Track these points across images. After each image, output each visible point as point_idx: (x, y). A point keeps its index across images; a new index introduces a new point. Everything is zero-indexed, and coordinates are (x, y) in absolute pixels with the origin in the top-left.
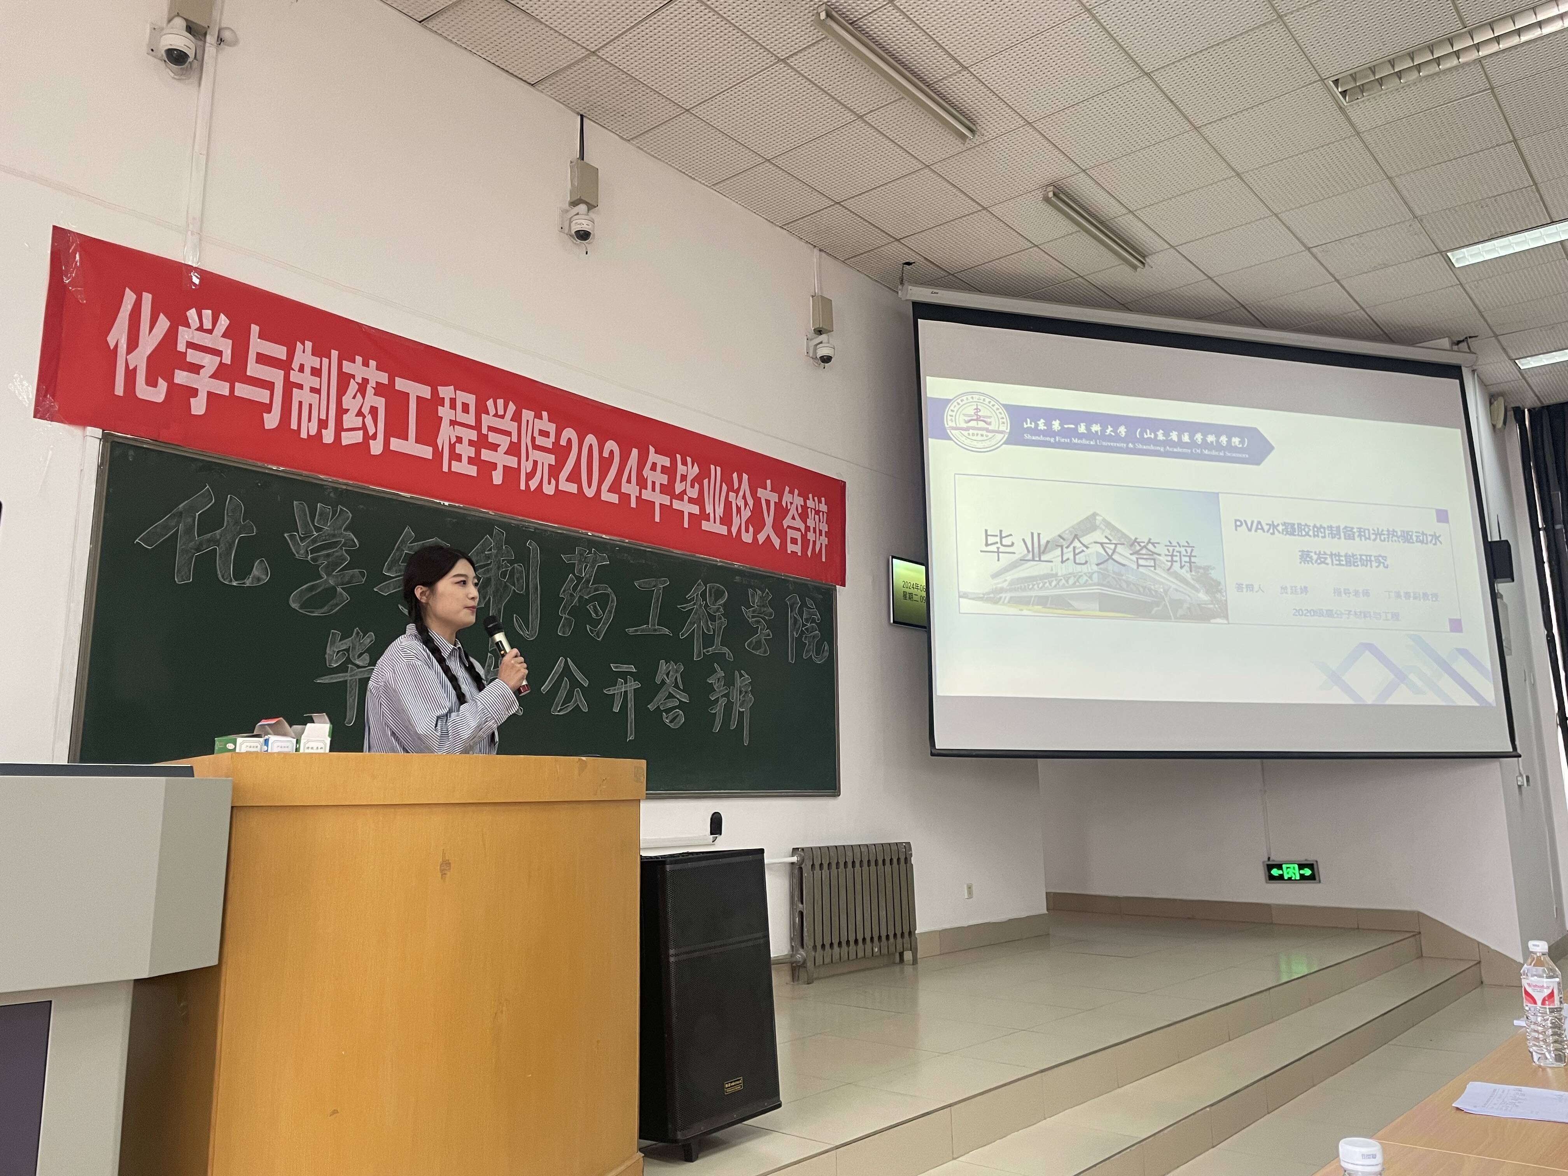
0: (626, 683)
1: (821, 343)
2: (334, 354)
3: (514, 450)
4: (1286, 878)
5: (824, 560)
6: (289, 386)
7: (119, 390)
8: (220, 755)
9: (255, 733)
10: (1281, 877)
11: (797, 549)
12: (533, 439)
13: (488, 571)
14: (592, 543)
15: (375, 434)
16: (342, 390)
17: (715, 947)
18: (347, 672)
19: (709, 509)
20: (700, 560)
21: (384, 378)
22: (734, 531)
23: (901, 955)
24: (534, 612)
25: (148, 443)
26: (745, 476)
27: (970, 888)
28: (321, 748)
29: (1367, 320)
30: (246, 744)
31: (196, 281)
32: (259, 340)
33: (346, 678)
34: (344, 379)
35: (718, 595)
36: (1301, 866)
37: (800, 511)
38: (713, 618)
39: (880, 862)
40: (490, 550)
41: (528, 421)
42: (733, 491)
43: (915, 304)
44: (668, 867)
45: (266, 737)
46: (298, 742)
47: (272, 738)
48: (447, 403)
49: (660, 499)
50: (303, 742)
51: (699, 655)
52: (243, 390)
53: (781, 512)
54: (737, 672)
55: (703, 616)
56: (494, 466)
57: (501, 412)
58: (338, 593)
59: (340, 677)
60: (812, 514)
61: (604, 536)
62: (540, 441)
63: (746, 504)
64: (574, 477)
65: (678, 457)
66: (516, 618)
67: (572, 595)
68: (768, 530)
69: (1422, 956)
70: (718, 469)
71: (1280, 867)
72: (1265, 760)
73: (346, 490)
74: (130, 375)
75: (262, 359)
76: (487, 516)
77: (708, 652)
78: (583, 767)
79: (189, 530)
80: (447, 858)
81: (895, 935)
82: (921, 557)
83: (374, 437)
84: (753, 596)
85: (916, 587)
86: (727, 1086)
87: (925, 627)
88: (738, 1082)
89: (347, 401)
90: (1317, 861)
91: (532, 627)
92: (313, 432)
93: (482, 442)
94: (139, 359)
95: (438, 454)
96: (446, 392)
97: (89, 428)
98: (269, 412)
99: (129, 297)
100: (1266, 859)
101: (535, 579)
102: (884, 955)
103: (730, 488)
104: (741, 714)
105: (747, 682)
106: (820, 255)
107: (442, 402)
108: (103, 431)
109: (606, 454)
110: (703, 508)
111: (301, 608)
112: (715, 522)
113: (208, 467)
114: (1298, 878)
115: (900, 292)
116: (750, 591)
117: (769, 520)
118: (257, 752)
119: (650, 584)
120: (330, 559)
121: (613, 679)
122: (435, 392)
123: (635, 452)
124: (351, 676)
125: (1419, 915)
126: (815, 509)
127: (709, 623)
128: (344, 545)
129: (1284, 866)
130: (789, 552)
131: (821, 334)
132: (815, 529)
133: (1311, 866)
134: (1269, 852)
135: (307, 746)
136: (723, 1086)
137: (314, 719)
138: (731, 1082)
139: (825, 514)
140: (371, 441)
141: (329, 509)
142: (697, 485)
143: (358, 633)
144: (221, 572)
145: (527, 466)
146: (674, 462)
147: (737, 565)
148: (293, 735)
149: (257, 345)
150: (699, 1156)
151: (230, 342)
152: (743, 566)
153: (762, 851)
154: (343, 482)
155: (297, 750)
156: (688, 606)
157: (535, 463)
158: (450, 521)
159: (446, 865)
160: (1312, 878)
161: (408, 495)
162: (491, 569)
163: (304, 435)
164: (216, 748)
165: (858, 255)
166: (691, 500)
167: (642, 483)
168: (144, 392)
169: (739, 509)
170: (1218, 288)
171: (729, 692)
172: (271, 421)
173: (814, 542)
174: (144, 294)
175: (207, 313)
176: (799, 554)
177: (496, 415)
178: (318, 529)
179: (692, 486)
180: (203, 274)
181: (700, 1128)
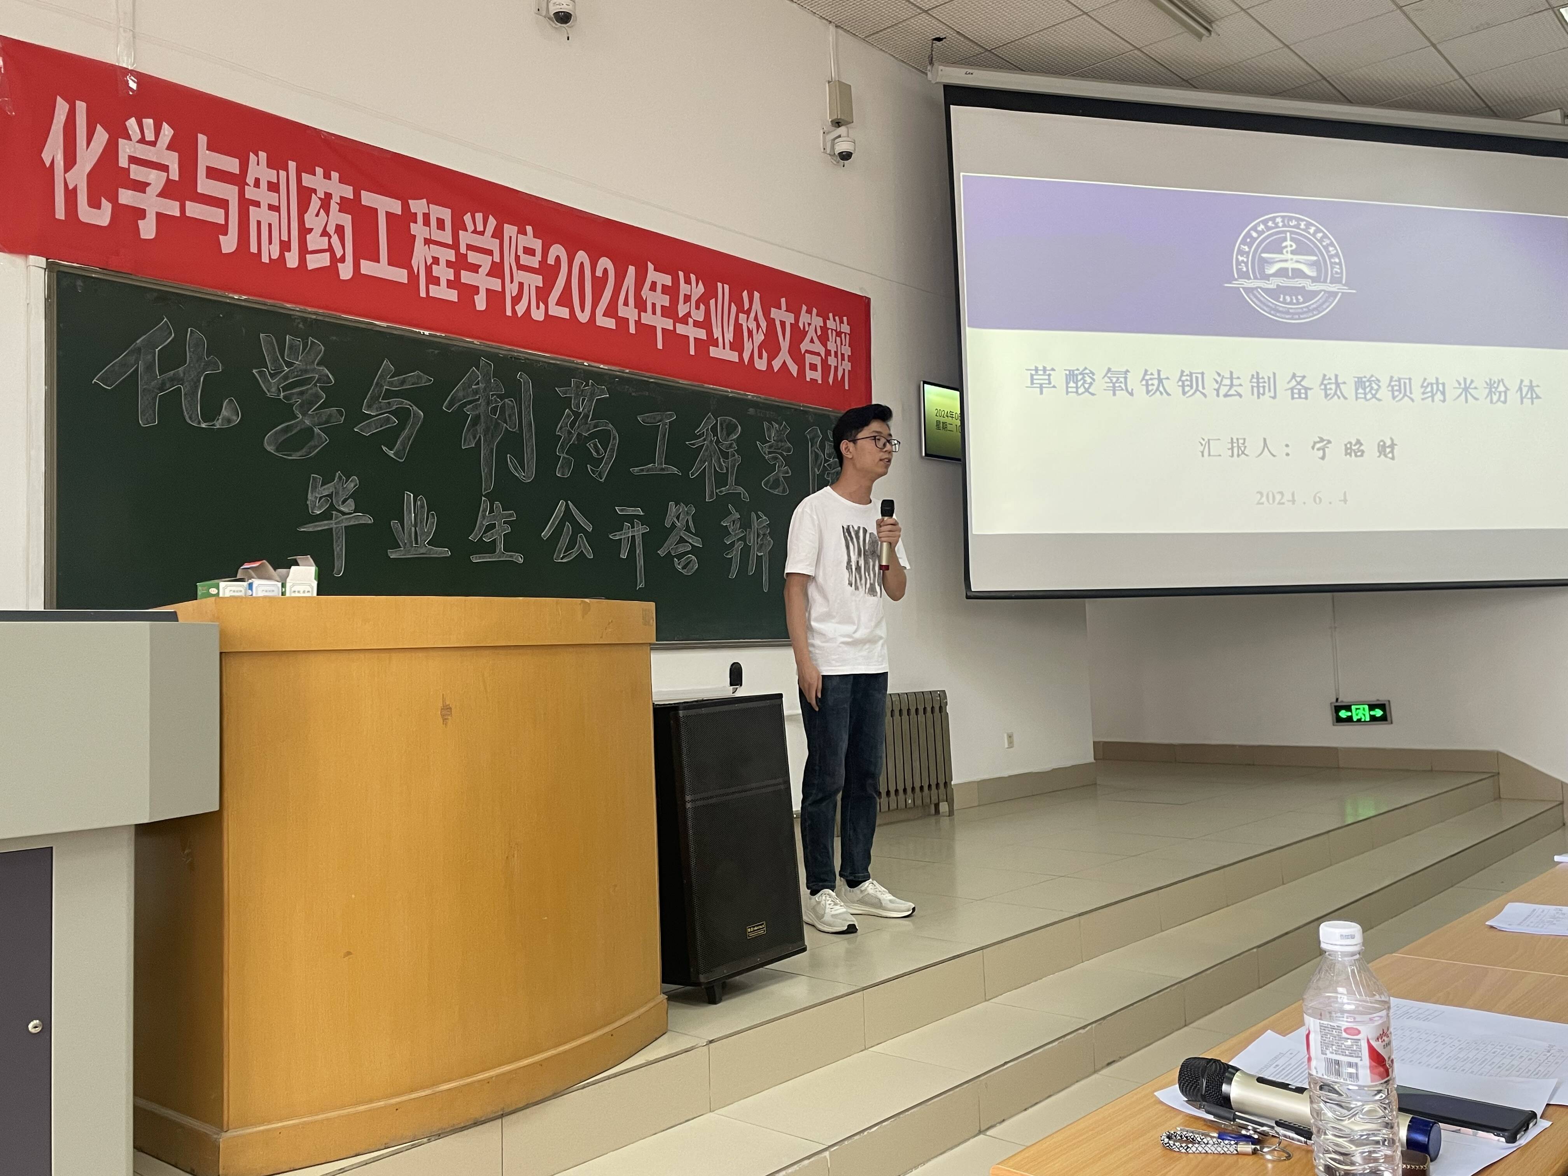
0: (633, 527)
1: (840, 136)
2: (292, 165)
3: (496, 270)
4: (1355, 719)
5: (847, 388)
6: (245, 204)
7: (60, 213)
8: (204, 600)
9: (238, 577)
10: (1349, 719)
11: (817, 376)
12: (517, 258)
13: (476, 407)
14: (588, 375)
15: (344, 256)
16: (303, 207)
17: (733, 793)
18: (331, 519)
19: (717, 333)
20: (709, 391)
21: (348, 192)
22: (746, 357)
23: (937, 806)
24: (529, 450)
25: (96, 272)
26: (757, 295)
27: (1010, 737)
28: (308, 592)
29: (1466, 90)
30: (229, 588)
31: (133, 85)
32: (207, 152)
33: (331, 526)
34: (305, 195)
35: (731, 429)
36: (1372, 707)
37: (819, 333)
38: (725, 455)
39: (913, 711)
40: (478, 384)
41: (510, 237)
42: (744, 312)
43: (947, 88)
44: (681, 713)
45: (250, 581)
46: (283, 586)
47: (256, 582)
48: (420, 219)
49: (662, 323)
50: (288, 585)
51: (711, 496)
52: (194, 210)
53: (798, 335)
54: (753, 514)
55: (714, 453)
56: (476, 290)
57: (480, 228)
58: (315, 434)
59: (325, 525)
60: (832, 336)
61: (602, 366)
62: (525, 260)
63: (758, 326)
64: (565, 300)
65: (681, 274)
66: (510, 457)
67: (570, 433)
68: (784, 356)
69: (1500, 797)
70: (726, 287)
71: (1348, 708)
72: (1335, 594)
73: (315, 319)
74: (71, 195)
75: (213, 173)
76: (471, 346)
77: (721, 492)
78: (586, 610)
79: (149, 367)
80: (447, 703)
81: (930, 786)
82: (956, 382)
83: (343, 259)
84: (769, 429)
85: (951, 415)
86: (749, 930)
87: (959, 460)
88: (761, 927)
89: (310, 219)
90: (1389, 701)
91: (528, 468)
92: (275, 255)
93: (460, 264)
94: (79, 177)
95: (413, 277)
96: (418, 206)
97: (31, 257)
98: (225, 233)
99: (62, 108)
100: (1334, 700)
101: (529, 416)
102: (918, 807)
103: (740, 309)
104: (759, 558)
105: (765, 524)
106: (837, 33)
107: (414, 218)
108: (47, 259)
109: (599, 273)
110: (710, 333)
111: (277, 450)
112: (724, 348)
113: (163, 297)
114: (1368, 719)
115: (929, 73)
116: (766, 424)
117: (785, 345)
118: (241, 598)
119: (654, 418)
120: (304, 398)
121: (618, 523)
122: (406, 207)
123: (631, 270)
124: (336, 524)
125: (1498, 754)
126: (836, 331)
127: (721, 460)
128: (318, 381)
129: (1353, 707)
130: (808, 379)
131: (839, 126)
132: (836, 353)
133: (1382, 707)
134: (1337, 693)
135: (293, 589)
136: (746, 930)
137: (299, 562)
138: (754, 927)
139: (847, 335)
140: (339, 264)
141: (298, 341)
142: (702, 307)
143: (340, 477)
144: (188, 413)
145: (511, 290)
146: (676, 280)
147: (750, 395)
148: (278, 579)
149: (206, 158)
150: (723, 998)
151: (176, 155)
152: (757, 397)
153: (780, 696)
154: (312, 311)
155: (283, 594)
156: (698, 443)
157: (521, 285)
158: (432, 352)
159: (446, 710)
160: (1384, 718)
161: (384, 324)
162: (480, 405)
163: (265, 259)
164: (199, 593)
165: (881, 31)
166: (696, 324)
167: (641, 305)
168: (86, 214)
169: (750, 333)
170: (1296, 58)
171: (746, 535)
172: (229, 243)
173: (836, 368)
174: (78, 103)
175: (149, 122)
176: (820, 382)
177: (475, 231)
178: (289, 364)
179: (698, 308)
180: (141, 77)
181: (722, 971)
